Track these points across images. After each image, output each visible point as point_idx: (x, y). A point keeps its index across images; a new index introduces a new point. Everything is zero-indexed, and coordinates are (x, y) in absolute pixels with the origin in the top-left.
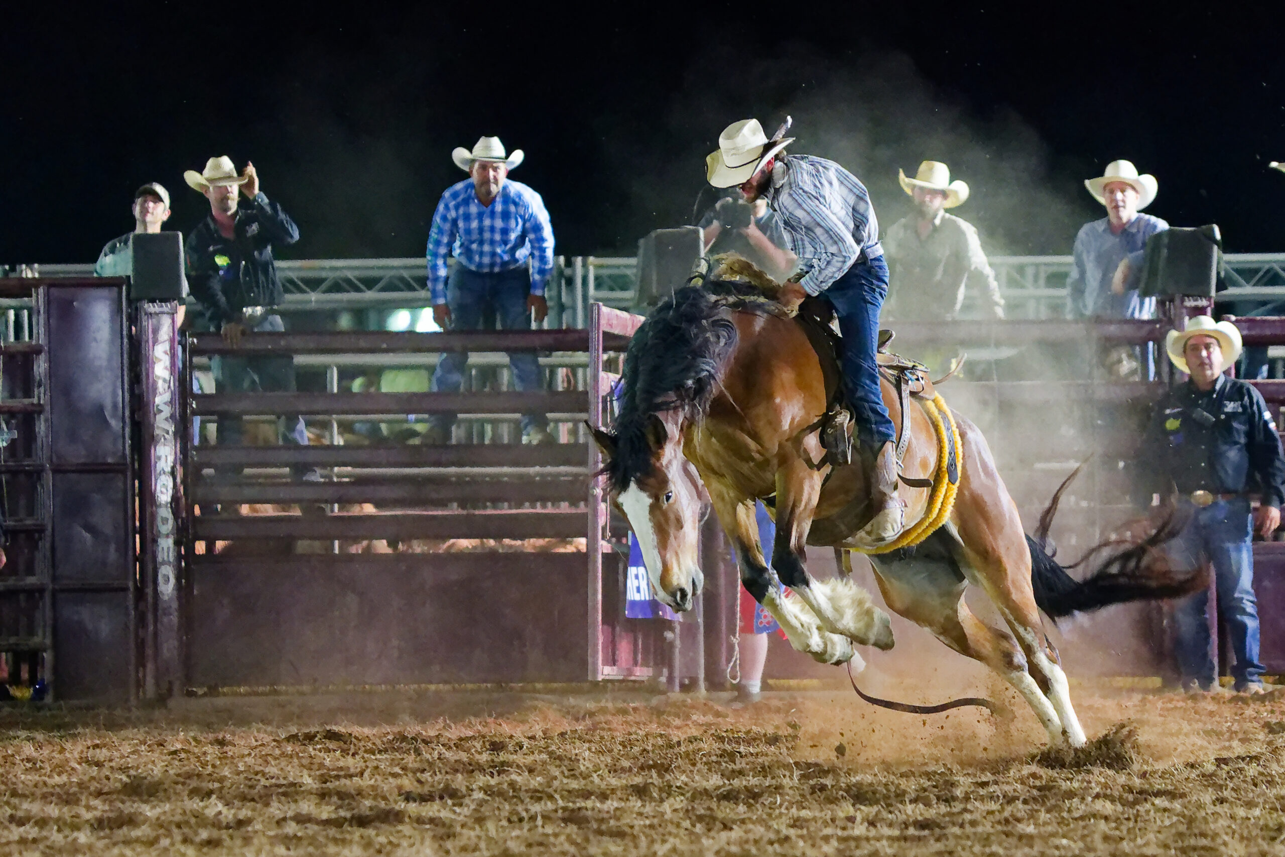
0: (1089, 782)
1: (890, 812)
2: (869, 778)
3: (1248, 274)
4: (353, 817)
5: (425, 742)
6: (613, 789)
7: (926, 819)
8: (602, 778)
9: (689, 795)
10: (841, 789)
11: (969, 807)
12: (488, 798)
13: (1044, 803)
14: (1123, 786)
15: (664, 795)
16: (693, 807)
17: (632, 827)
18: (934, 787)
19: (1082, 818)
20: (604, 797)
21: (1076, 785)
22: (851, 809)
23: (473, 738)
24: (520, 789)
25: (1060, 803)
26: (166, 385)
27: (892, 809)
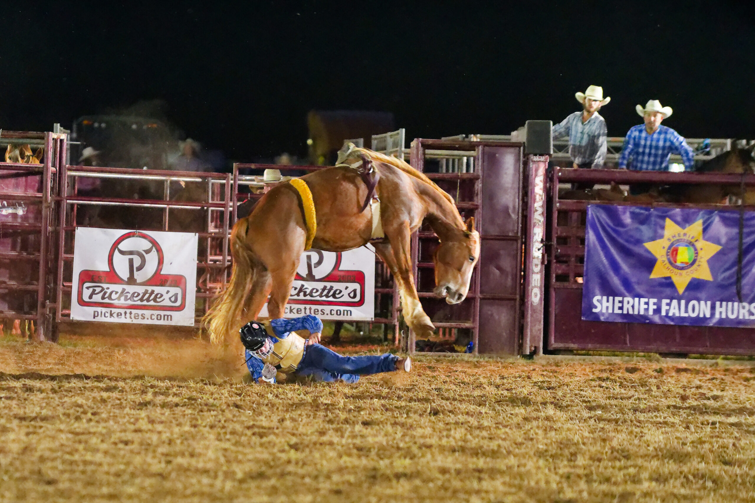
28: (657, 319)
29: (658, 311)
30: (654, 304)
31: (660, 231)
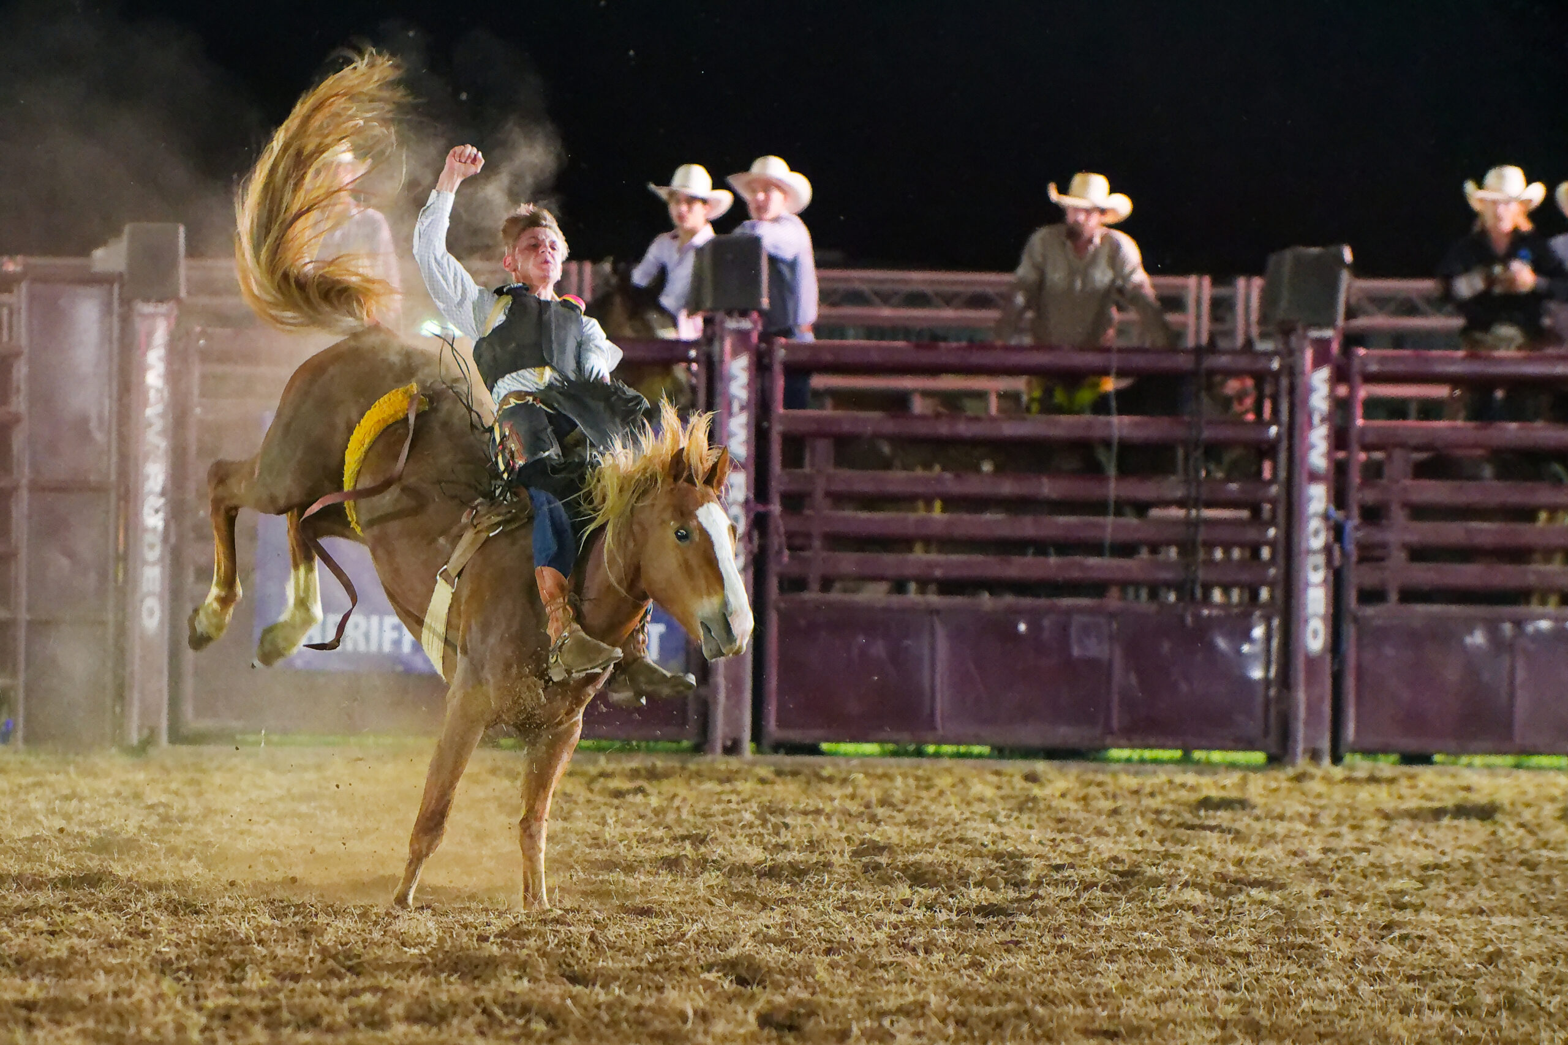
0: (1178, 869)
1: (952, 896)
2: (929, 858)
3: (1380, 302)
6: (641, 861)
7: (990, 904)
8: (629, 848)
9: (726, 870)
10: (897, 868)
11: (1040, 892)
13: (1125, 891)
14: (1215, 874)
15: (698, 870)
16: (729, 884)
17: (660, 904)
18: (1003, 869)
19: (1167, 908)
21: (1162, 871)
22: (908, 891)
25: (1144, 891)
27: (954, 892)
28: (419, 662)
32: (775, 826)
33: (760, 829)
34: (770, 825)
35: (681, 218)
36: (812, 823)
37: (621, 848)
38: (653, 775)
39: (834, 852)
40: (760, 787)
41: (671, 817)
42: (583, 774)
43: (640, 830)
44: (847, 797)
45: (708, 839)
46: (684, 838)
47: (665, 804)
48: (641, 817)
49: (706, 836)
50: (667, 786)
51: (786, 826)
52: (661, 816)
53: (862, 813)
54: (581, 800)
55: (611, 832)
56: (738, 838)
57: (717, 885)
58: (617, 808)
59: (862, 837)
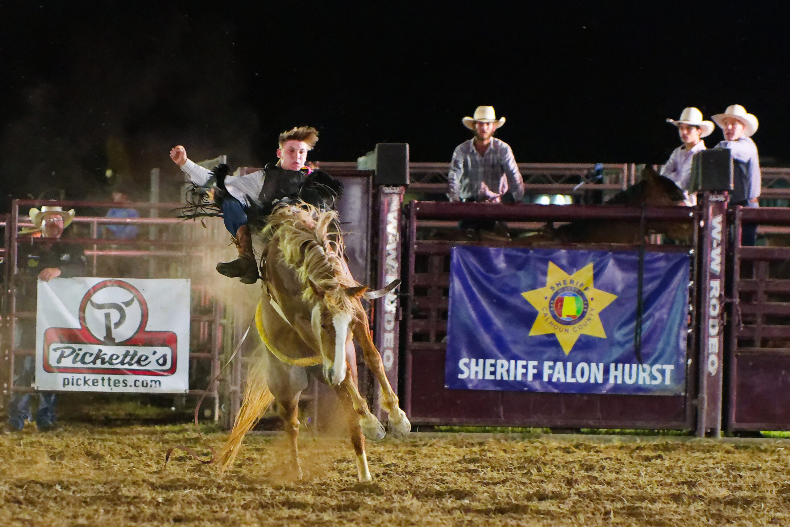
4: (496, 509)
5: (544, 464)
6: (659, 496)
8: (653, 489)
9: (707, 501)
12: (581, 499)
15: (691, 500)
16: (708, 509)
17: (670, 520)
20: (653, 501)
23: (574, 462)
24: (601, 494)
26: (394, 238)
28: (537, 386)
29: (538, 376)
30: (534, 367)
31: (540, 277)
32: (734, 476)
33: (726, 479)
34: (731, 476)
35: (685, 137)
36: (755, 475)
37: (649, 490)
38: (667, 448)
39: (767, 491)
40: (726, 455)
41: (676, 471)
42: (628, 448)
43: (659, 479)
44: (774, 460)
45: (697, 484)
46: (683, 483)
47: (673, 464)
48: (660, 472)
49: (695, 482)
50: (674, 454)
51: (741, 476)
52: (671, 471)
53: (783, 470)
54: (626, 462)
55: (643, 480)
56: (714, 484)
57: (702, 509)
58: (646, 467)
59: (782, 483)
